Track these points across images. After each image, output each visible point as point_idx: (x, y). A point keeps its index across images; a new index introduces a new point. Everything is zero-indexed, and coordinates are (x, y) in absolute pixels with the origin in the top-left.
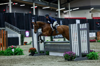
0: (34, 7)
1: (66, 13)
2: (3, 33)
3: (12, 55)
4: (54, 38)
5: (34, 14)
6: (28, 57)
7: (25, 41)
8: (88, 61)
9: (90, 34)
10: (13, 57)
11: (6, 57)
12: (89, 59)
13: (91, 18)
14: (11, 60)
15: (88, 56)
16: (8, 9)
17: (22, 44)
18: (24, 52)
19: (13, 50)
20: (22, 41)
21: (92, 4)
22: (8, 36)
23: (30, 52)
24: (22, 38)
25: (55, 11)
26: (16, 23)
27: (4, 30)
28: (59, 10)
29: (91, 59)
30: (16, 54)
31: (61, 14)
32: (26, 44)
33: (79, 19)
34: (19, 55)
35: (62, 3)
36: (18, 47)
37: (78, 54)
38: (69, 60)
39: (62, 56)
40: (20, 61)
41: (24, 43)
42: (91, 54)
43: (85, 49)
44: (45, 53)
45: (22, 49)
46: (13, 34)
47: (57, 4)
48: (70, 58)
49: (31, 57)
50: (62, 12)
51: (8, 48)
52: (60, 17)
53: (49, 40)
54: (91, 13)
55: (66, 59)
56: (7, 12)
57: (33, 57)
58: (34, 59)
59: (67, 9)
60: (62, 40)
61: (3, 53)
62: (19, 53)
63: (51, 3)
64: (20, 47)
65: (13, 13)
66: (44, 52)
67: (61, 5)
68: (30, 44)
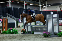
0: (25, 4)
1: (44, 8)
2: (5, 20)
3: (11, 34)
4: (37, 23)
5: (25, 8)
6: (21, 35)
7: (19, 25)
8: (58, 37)
9: (59, 20)
10: (11, 35)
11: (7, 35)
12: (59, 36)
13: (60, 11)
14: (11, 37)
15: (58, 35)
16: (9, 5)
17: (17, 27)
18: (19, 32)
19: (12, 31)
20: (17, 25)
21: (60, 2)
22: (9, 22)
23: (22, 32)
24: (17, 23)
25: (37, 6)
26: (13, 14)
27: (6, 18)
28: (40, 6)
29: (60, 36)
30: (13, 33)
31: (41, 8)
32: (20, 27)
33: (52, 11)
34: (15, 33)
35: (42, 2)
36: (14, 29)
37: (52, 33)
38: (46, 37)
39: (42, 34)
40: (16, 37)
41: (18, 26)
42: (60, 33)
43: (56, 30)
44: (32, 32)
45: (17, 30)
46: (12, 21)
47: (39, 2)
48: (47, 35)
49: (23, 35)
50: (42, 7)
51: (9, 29)
52: (40, 10)
53: (34, 25)
54: (60, 8)
55: (44, 36)
56: (8, 7)
57: (24, 35)
58: (25, 36)
59: (45, 5)
60: (42, 24)
61: (5, 32)
62: (15, 32)
63: (35, 2)
64: (16, 29)
65: (11, 8)
66: (30, 32)
67: (41, 3)
68: (22, 27)
